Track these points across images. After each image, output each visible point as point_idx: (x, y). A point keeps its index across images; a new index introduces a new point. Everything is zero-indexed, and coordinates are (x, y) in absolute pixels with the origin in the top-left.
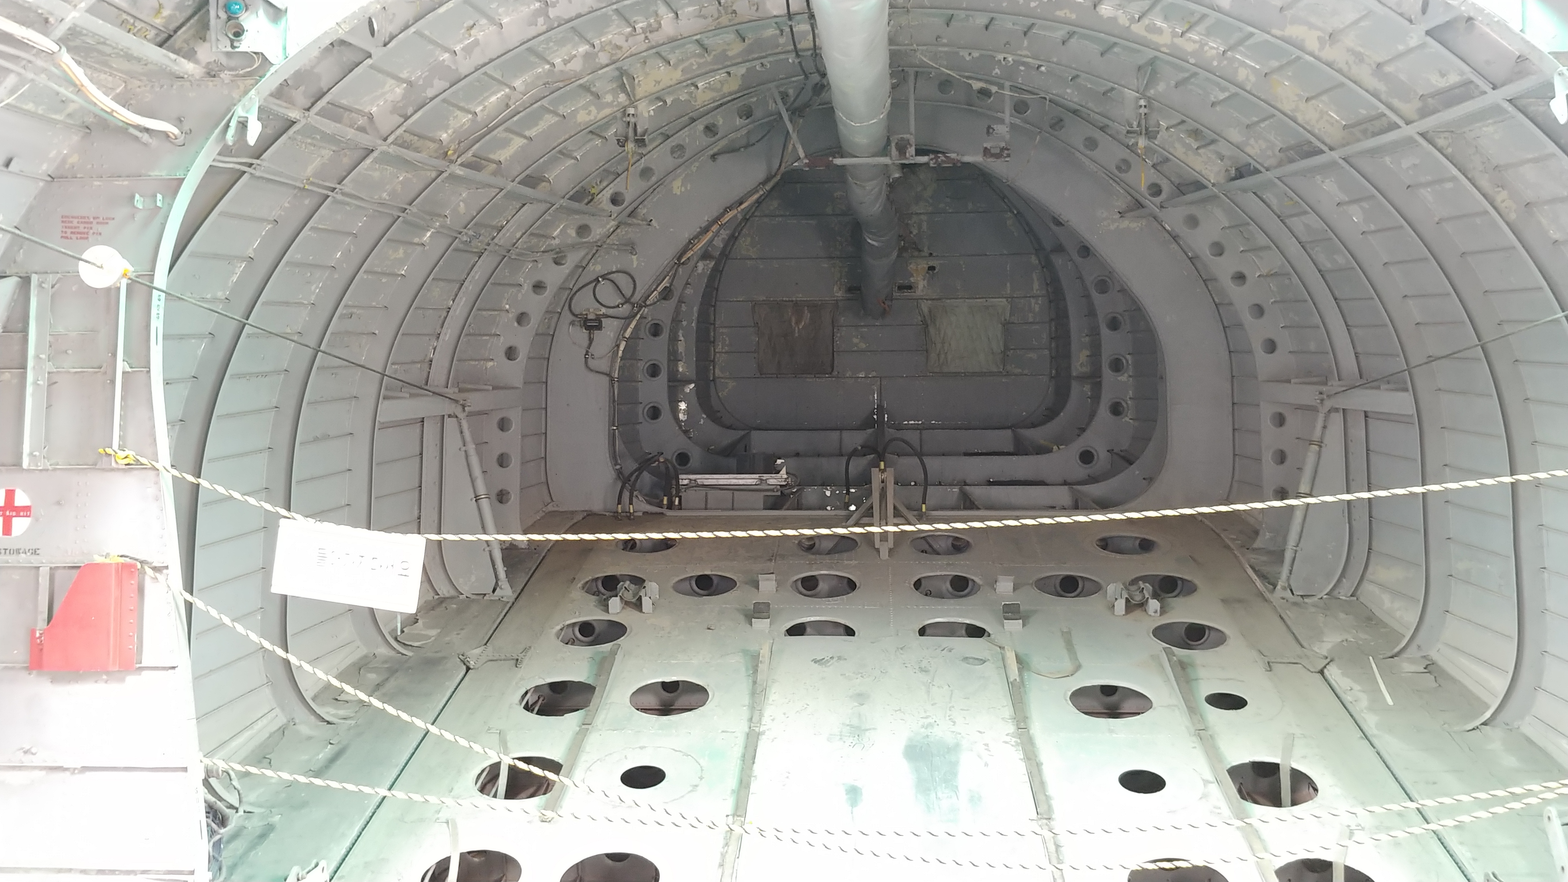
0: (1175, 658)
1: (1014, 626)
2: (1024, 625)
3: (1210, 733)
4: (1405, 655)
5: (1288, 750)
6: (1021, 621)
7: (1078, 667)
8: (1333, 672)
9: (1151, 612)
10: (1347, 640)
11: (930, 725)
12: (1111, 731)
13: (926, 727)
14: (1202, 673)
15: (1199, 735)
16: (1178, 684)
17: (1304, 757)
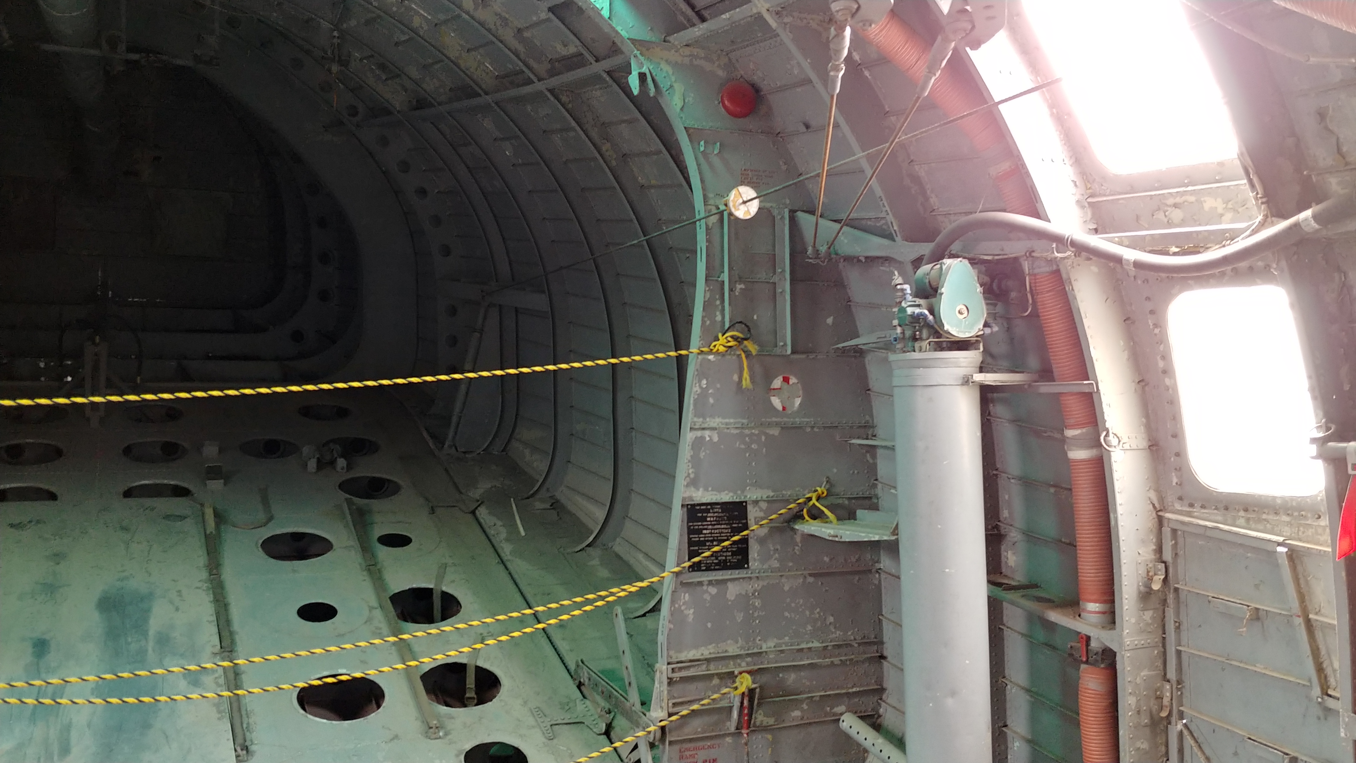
0: (354, 507)
1: (216, 485)
2: (225, 484)
3: (379, 567)
4: (537, 497)
5: (440, 577)
6: (222, 481)
7: (270, 519)
8: (482, 512)
9: (339, 469)
10: (495, 486)
11: (126, 578)
12: (294, 571)
13: (121, 580)
14: (377, 518)
15: (369, 570)
16: (355, 528)
17: (453, 581)
